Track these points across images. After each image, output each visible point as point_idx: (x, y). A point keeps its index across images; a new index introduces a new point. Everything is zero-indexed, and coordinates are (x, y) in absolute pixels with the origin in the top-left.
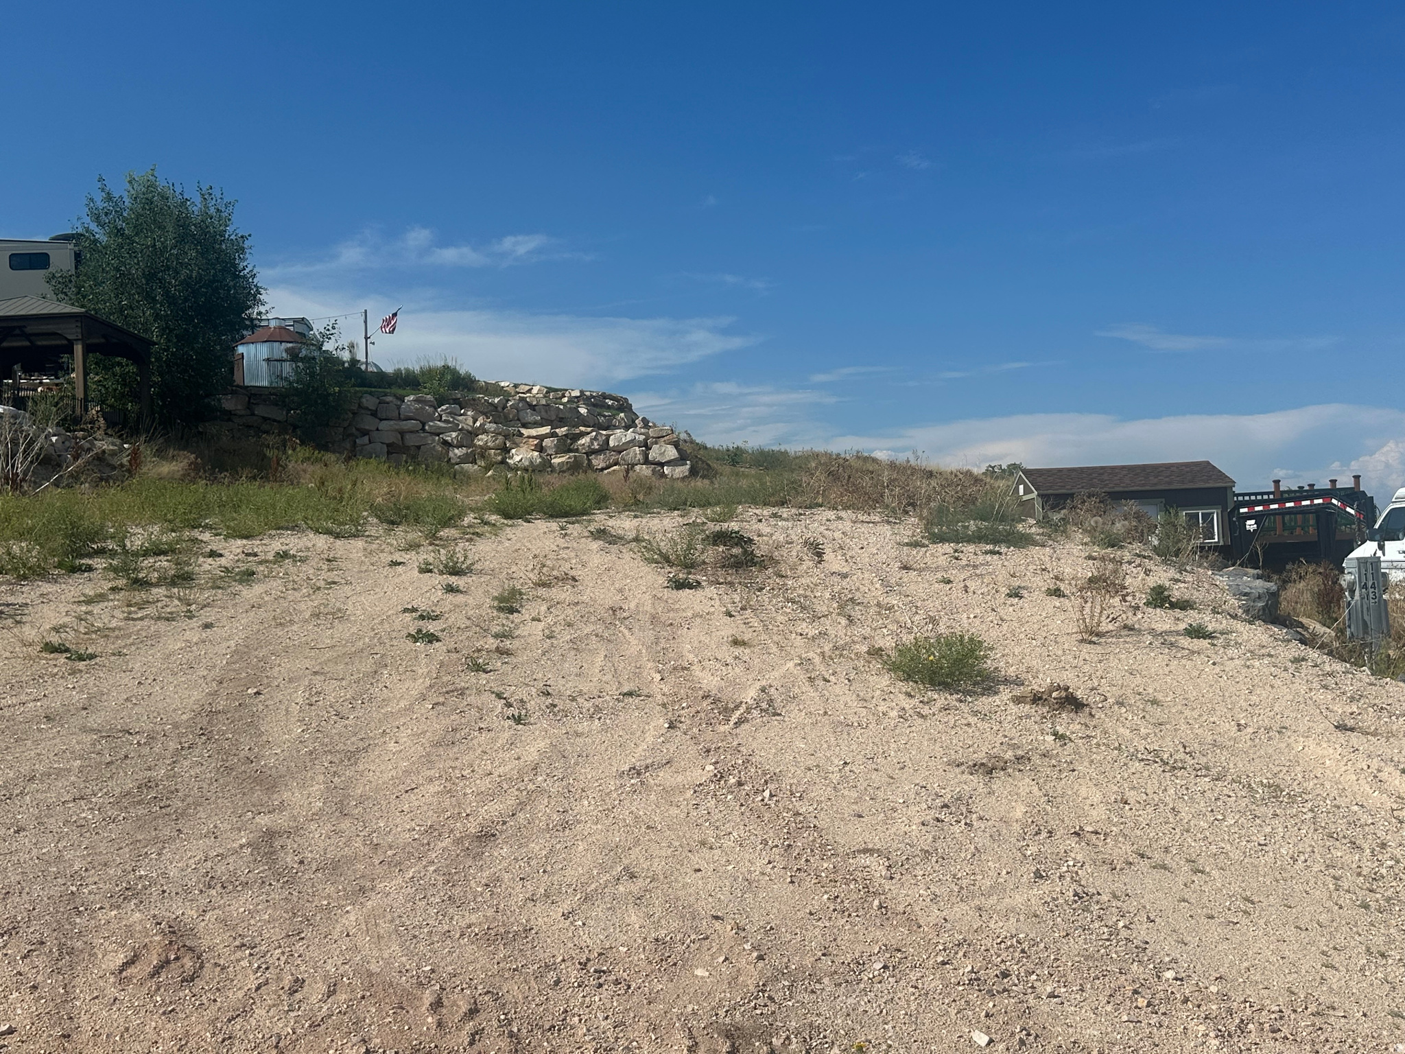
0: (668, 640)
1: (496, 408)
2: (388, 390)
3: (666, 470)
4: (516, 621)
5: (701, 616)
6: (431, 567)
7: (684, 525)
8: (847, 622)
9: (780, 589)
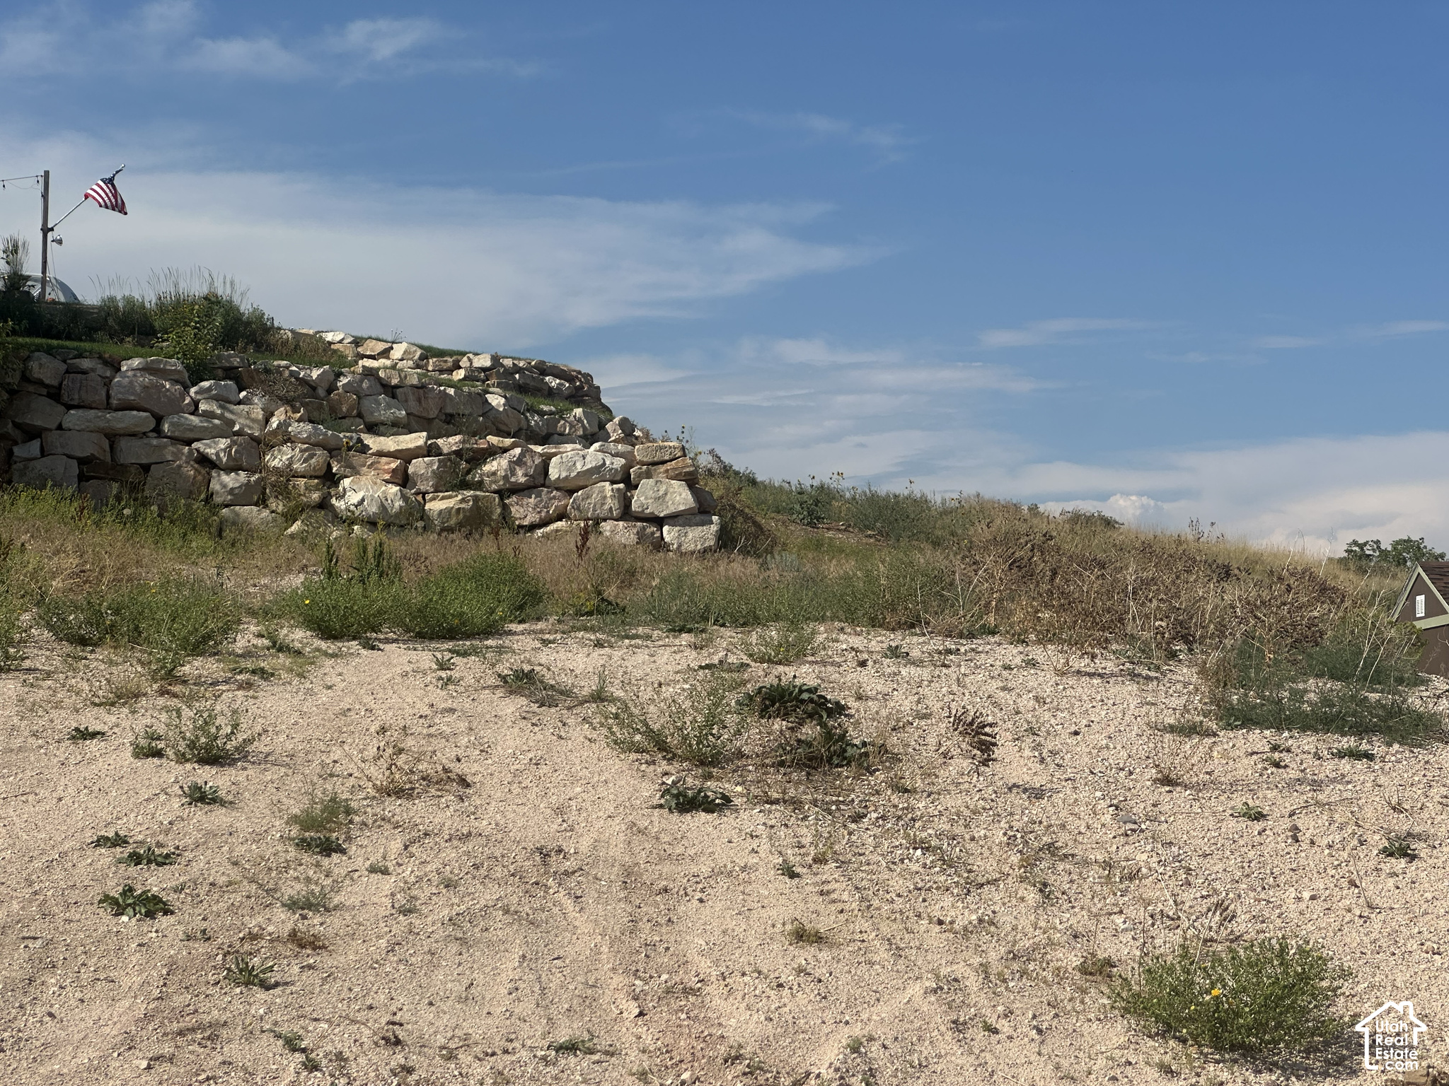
0: (658, 924)
1: (314, 389)
2: (86, 345)
3: (669, 533)
4: (336, 871)
5: (730, 874)
6: (161, 745)
7: (701, 667)
8: (1038, 897)
9: (899, 818)
